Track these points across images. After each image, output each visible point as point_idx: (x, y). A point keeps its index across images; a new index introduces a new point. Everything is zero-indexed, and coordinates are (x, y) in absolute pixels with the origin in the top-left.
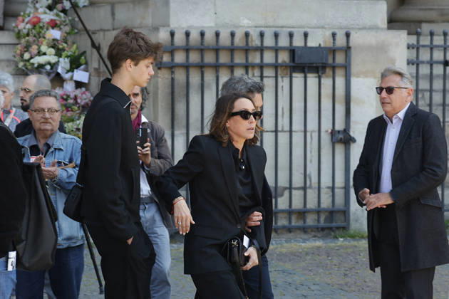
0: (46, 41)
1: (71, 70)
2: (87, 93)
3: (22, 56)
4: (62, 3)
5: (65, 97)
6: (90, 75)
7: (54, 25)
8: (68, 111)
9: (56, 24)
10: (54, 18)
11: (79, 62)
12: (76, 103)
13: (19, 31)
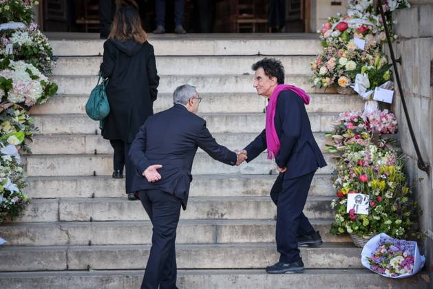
0: (346, 52)
1: (372, 87)
2: (389, 116)
3: (318, 69)
4: (387, 3)
5: (356, 120)
6: (394, 94)
7: (365, 31)
8: (357, 138)
9: (368, 30)
10: (368, 23)
11: (381, 77)
12: (369, 128)
13: (325, 39)
